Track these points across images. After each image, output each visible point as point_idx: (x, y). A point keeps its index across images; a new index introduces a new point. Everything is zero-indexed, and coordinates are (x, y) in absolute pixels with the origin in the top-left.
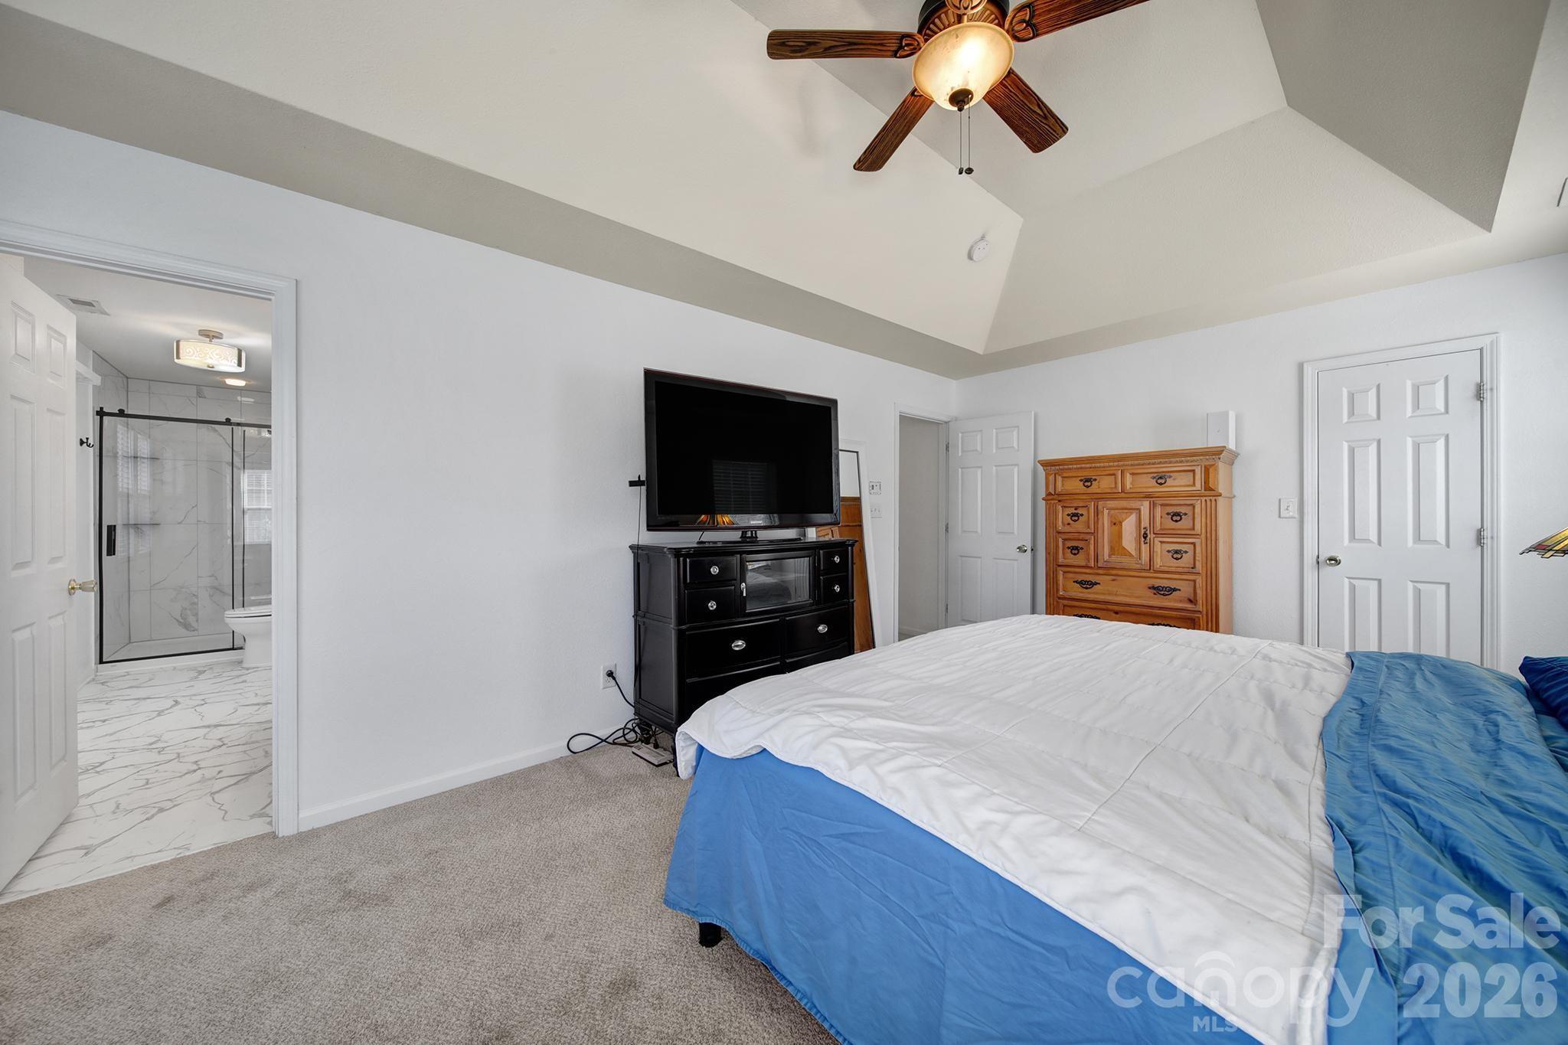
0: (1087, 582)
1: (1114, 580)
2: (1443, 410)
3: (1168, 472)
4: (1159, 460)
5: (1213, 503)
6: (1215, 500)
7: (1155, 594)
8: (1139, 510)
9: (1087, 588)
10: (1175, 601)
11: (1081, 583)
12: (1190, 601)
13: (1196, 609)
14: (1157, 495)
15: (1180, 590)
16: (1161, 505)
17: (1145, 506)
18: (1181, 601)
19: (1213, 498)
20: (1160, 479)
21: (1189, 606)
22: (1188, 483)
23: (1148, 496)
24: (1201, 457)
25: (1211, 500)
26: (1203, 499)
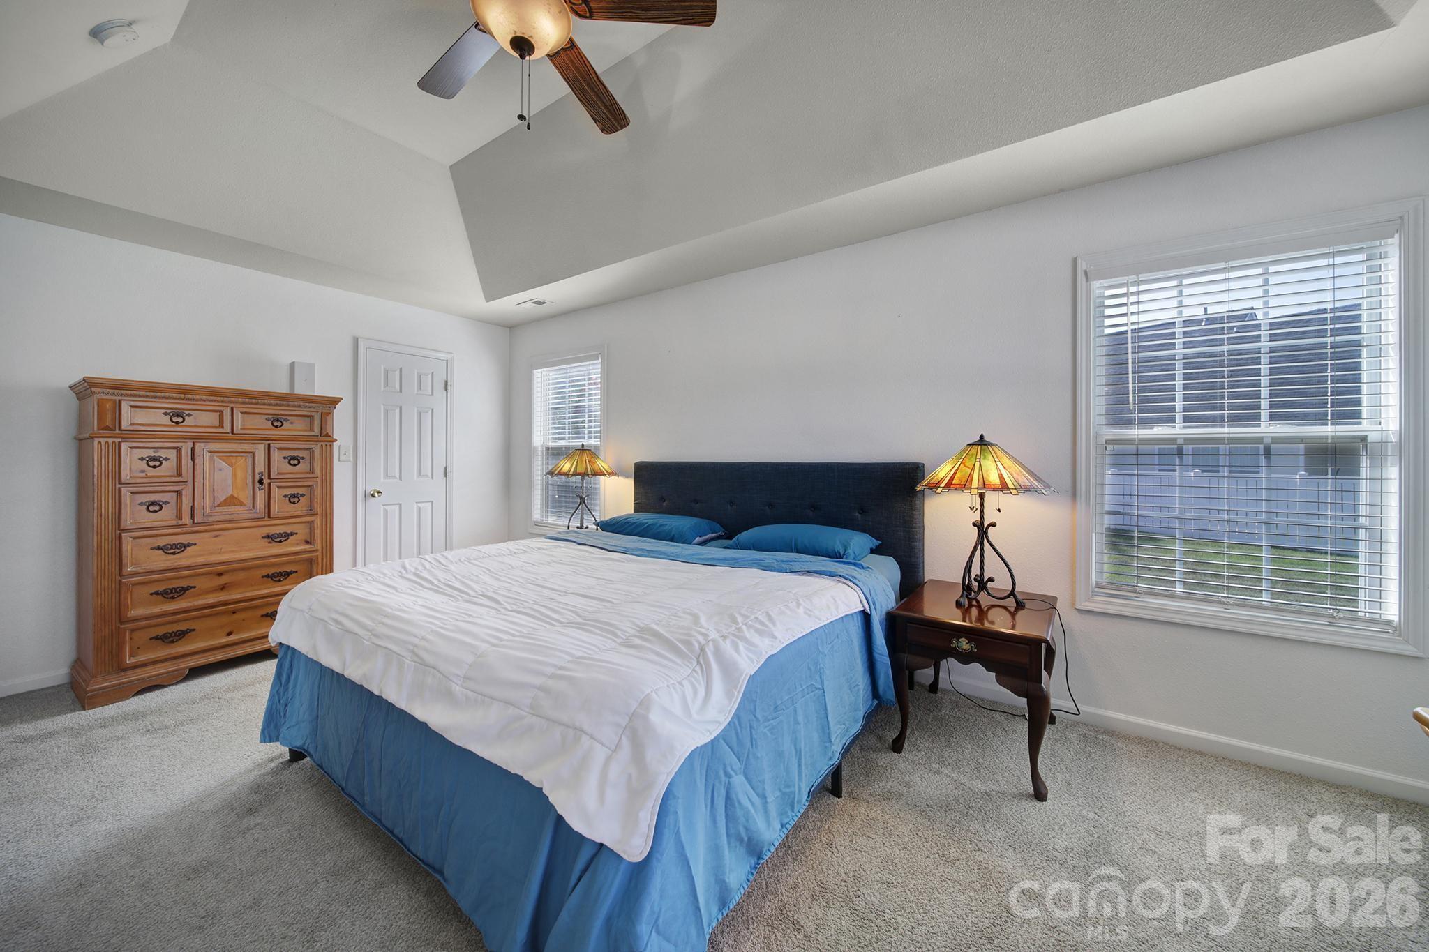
0: (175, 546)
1: (217, 536)
2: (430, 393)
3: (286, 415)
4: (276, 402)
5: (328, 447)
6: (331, 446)
7: (269, 543)
8: (254, 454)
9: (174, 553)
10: (292, 545)
11: (163, 549)
12: (307, 542)
13: (314, 549)
14: (274, 437)
15: (296, 534)
16: (278, 449)
17: (260, 450)
18: (297, 544)
19: (328, 444)
20: (277, 421)
21: (308, 547)
22: (306, 428)
23: (263, 439)
24: (319, 405)
25: (326, 445)
26: (320, 444)
